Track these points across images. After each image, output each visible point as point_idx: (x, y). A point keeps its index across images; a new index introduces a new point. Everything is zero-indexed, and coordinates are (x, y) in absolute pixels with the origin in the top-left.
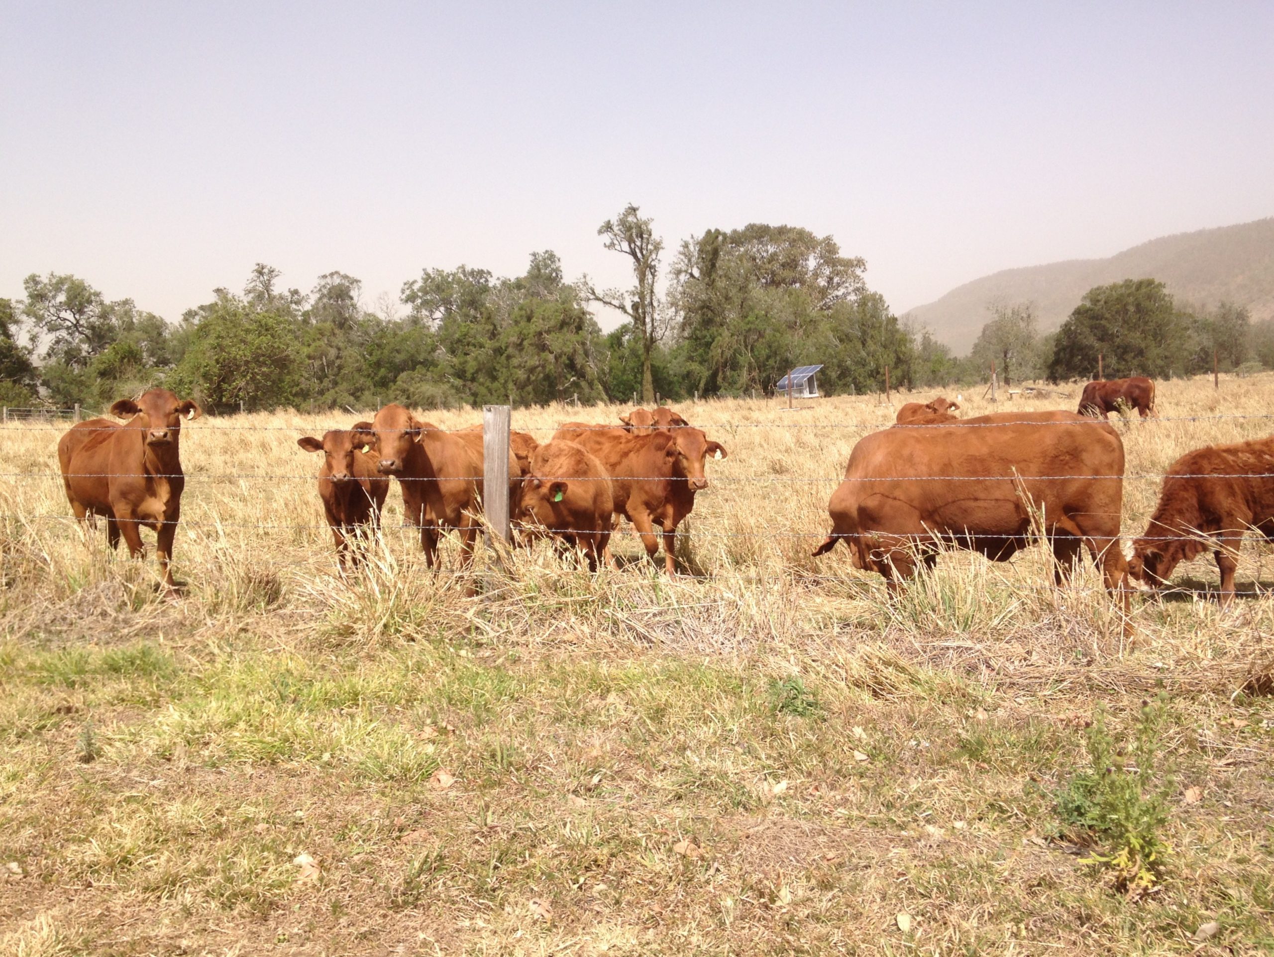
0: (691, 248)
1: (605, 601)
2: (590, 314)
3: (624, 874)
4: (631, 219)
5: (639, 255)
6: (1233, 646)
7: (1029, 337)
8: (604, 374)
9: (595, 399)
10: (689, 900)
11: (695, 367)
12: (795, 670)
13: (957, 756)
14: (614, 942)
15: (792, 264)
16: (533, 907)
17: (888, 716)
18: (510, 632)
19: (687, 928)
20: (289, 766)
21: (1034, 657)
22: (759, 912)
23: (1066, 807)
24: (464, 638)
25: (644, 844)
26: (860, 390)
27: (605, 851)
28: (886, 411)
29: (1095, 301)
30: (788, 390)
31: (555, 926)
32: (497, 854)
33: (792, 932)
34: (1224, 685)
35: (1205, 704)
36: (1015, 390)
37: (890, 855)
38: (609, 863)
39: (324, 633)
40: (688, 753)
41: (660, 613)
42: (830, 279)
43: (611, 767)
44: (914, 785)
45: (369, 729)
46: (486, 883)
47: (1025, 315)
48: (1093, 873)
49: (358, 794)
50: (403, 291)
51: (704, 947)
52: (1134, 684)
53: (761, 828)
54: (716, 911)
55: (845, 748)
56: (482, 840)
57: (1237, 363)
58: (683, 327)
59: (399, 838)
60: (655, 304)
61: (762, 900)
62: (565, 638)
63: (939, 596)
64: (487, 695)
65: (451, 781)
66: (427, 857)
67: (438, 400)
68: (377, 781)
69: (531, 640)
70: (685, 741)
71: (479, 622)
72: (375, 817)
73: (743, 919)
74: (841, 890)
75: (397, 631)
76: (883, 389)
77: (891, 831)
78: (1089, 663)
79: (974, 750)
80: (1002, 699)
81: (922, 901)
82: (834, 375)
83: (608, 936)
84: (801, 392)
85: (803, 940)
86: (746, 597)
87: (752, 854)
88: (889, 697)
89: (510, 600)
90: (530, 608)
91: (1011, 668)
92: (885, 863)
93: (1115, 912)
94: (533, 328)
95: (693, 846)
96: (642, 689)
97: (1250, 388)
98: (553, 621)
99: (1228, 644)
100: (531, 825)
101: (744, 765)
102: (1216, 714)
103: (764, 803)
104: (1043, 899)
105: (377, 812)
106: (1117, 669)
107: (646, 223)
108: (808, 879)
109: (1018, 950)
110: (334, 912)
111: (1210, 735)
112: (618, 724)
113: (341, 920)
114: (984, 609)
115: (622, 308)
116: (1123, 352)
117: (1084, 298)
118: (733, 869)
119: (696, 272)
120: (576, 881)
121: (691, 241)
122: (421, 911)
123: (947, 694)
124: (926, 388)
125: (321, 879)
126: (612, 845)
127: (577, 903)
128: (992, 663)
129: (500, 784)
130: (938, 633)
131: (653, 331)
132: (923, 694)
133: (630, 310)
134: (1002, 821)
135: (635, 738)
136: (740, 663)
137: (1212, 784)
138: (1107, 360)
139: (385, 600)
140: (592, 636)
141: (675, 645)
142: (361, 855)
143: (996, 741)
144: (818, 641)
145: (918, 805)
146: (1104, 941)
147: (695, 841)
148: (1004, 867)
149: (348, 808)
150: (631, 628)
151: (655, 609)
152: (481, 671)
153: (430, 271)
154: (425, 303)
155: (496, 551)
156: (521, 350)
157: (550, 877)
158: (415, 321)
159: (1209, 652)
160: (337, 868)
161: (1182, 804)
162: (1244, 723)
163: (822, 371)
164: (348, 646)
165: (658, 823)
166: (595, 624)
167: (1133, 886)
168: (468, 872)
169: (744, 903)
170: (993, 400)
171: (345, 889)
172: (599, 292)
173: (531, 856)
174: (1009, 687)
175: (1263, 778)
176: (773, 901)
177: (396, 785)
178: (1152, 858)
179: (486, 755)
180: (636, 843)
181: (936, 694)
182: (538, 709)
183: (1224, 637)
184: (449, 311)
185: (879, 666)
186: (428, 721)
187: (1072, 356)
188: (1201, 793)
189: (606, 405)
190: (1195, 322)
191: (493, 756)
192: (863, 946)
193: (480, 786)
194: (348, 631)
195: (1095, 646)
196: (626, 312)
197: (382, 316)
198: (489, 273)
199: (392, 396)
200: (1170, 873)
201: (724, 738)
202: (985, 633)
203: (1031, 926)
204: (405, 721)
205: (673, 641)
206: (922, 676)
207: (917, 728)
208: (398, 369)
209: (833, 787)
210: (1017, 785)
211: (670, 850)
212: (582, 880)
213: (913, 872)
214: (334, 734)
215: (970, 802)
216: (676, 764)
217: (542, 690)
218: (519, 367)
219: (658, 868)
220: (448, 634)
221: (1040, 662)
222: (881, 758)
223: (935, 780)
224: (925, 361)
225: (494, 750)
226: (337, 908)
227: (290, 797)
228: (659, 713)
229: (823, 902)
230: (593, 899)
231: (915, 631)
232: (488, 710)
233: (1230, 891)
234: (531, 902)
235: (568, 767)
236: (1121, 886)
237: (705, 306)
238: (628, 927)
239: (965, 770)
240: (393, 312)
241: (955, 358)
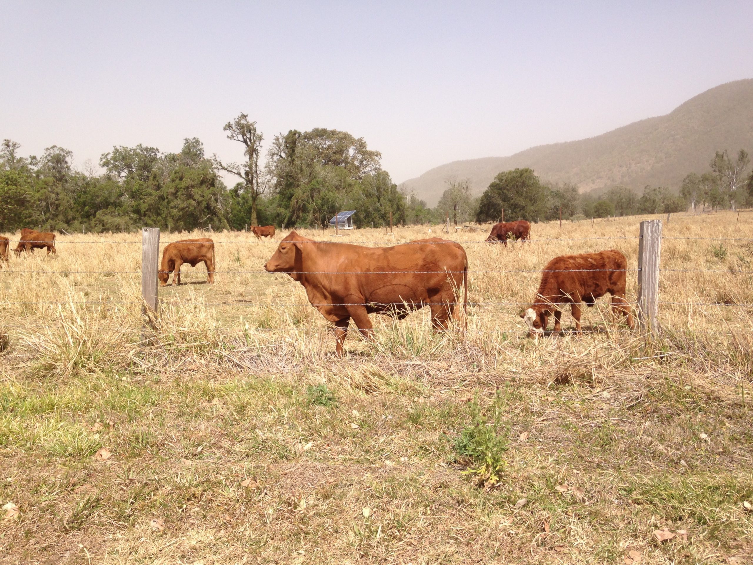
0: (280, 140)
1: (216, 345)
2: (220, 177)
3: (211, 501)
4: (243, 122)
5: (249, 143)
6: (552, 360)
7: (467, 198)
8: (228, 213)
9: (222, 228)
10: (247, 512)
11: (282, 210)
12: (323, 380)
13: (406, 422)
14: (200, 539)
15: (340, 152)
16: (152, 523)
17: (371, 403)
18: (156, 365)
19: (244, 527)
20: (4, 451)
21: (452, 368)
22: (287, 515)
23: (459, 446)
24: (126, 369)
25: (224, 483)
26: (376, 226)
27: (200, 488)
28: (390, 238)
29: (501, 180)
30: (336, 224)
31: (165, 534)
32: (133, 496)
33: (304, 523)
34: (545, 380)
35: (535, 390)
36: (459, 227)
37: (364, 477)
38: (202, 495)
39: (35, 369)
40: (257, 430)
41: (248, 351)
42: (361, 162)
43: (210, 442)
44: (382, 440)
45: (59, 426)
46: (124, 512)
47: (465, 186)
48: (468, 479)
49: (49, 465)
50: (101, 160)
51: (253, 537)
52: (500, 380)
53: (294, 469)
54: (262, 516)
55: (347, 422)
56: (125, 488)
57: (572, 215)
58: (276, 186)
59: (73, 490)
60: (258, 172)
61: (290, 508)
62: (190, 367)
63: (405, 337)
64: (138, 403)
65: (109, 455)
66: (89, 500)
67: (123, 227)
68: (61, 457)
69: (168, 369)
70: (256, 424)
71: (137, 360)
72: (58, 479)
73: (277, 519)
74: (334, 498)
75: (83, 366)
76: (388, 224)
77: (366, 465)
78: (479, 371)
79: (414, 419)
80: (434, 391)
81: (378, 500)
82: (362, 216)
83: (197, 536)
84: (343, 226)
85: (309, 527)
86: (299, 340)
87: (287, 484)
88: (374, 393)
89: (156, 346)
90: (169, 350)
91: (440, 374)
92: (361, 483)
93: (476, 497)
94: (183, 184)
95: (253, 481)
96: (234, 395)
97: (578, 228)
98: (183, 358)
99: (549, 358)
100: (156, 477)
101: (289, 435)
102: (540, 394)
103: (298, 455)
104: (440, 494)
105: (59, 476)
106: (493, 373)
107: (252, 125)
108: (317, 494)
109: (425, 521)
110: (27, 536)
111: (536, 407)
112: (217, 416)
113: (31, 541)
114: (428, 343)
115: (239, 174)
116: (515, 207)
117: (495, 178)
118: (275, 492)
119: (283, 155)
120: (180, 507)
121: (280, 137)
122: (83, 532)
123: (405, 390)
124: (412, 225)
125: (19, 518)
126: (205, 485)
127: (180, 520)
128: (430, 372)
129: (139, 455)
130: (403, 357)
131: (258, 188)
132: (392, 391)
133: (244, 176)
134: (426, 455)
135: (226, 424)
136: (293, 378)
137: (534, 431)
138: (505, 211)
139: (75, 347)
140: (206, 366)
141: (256, 369)
142: (47, 502)
143: (428, 414)
144: (338, 364)
145: (382, 450)
146: (469, 513)
147: (255, 479)
148: (423, 479)
149: (41, 474)
150: (230, 360)
151: (246, 349)
152: (134, 389)
153: (118, 148)
154: (116, 167)
155: (149, 317)
156: (176, 198)
157: (165, 506)
158: (109, 178)
159: (539, 363)
160: (30, 510)
161: (518, 441)
162: (553, 399)
163: (355, 214)
164: (51, 376)
165: (234, 470)
166: (209, 358)
167: (487, 483)
168: (114, 507)
169: (279, 510)
170: (447, 232)
171: (35, 523)
172: (224, 165)
173: (154, 495)
174: (438, 385)
175: (560, 426)
176: (296, 508)
177: (73, 459)
178: (497, 468)
179: (133, 439)
180: (219, 483)
181: (399, 391)
182: (169, 410)
183: (547, 355)
184: (130, 172)
185: (370, 376)
186: (98, 420)
187: (489, 209)
188: (528, 435)
189: (229, 231)
190: (552, 192)
191: (137, 439)
192: (342, 527)
193: (127, 457)
194: (51, 367)
195: (483, 362)
196: (241, 177)
197: (87, 174)
198: (157, 150)
199: (93, 224)
200: (506, 476)
201: (279, 421)
202: (427, 356)
203: (433, 508)
204: (83, 421)
205: (255, 367)
206: (392, 381)
207: (387, 409)
208: (97, 208)
209: (337, 444)
210: (435, 437)
211: (240, 485)
212: (185, 506)
213: (374, 485)
214: (36, 430)
215: (410, 447)
216: (250, 437)
217: (173, 399)
218: (174, 207)
219: (231, 496)
220: (116, 367)
221: (455, 371)
222: (366, 426)
223: (393, 436)
224: (413, 210)
225: (138, 435)
226: (29, 534)
227: (4, 470)
228: (242, 409)
229: (324, 506)
230: (190, 516)
231: (391, 357)
232: (137, 412)
233: (535, 483)
234: (152, 521)
235: (183, 443)
236: (481, 484)
237: (289, 175)
238: (209, 530)
239: (409, 430)
240: (94, 172)
241: (429, 209)
